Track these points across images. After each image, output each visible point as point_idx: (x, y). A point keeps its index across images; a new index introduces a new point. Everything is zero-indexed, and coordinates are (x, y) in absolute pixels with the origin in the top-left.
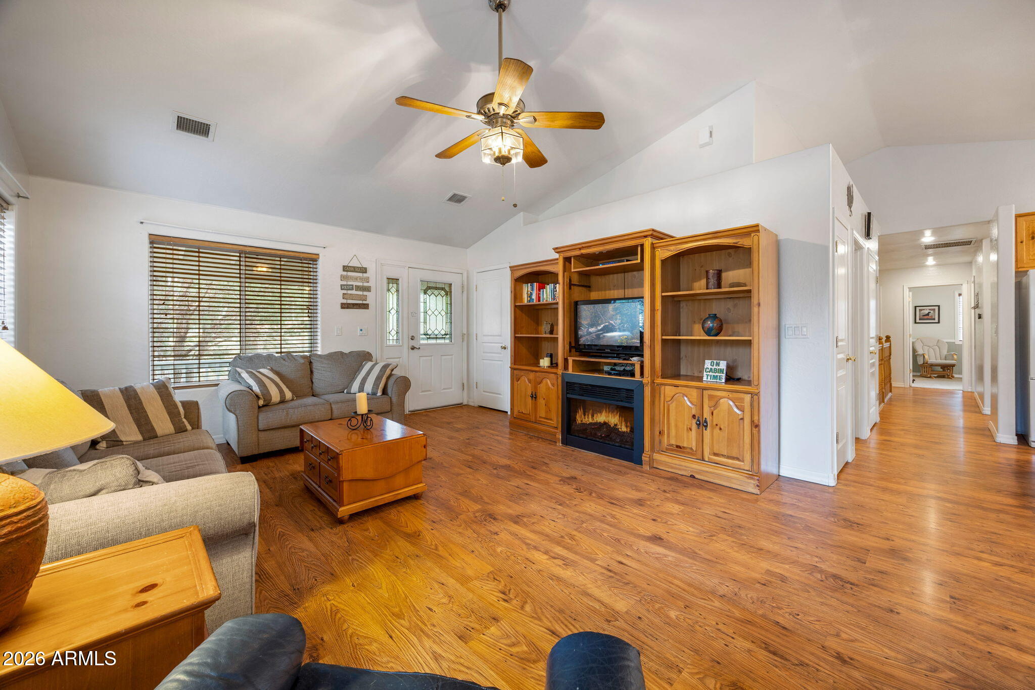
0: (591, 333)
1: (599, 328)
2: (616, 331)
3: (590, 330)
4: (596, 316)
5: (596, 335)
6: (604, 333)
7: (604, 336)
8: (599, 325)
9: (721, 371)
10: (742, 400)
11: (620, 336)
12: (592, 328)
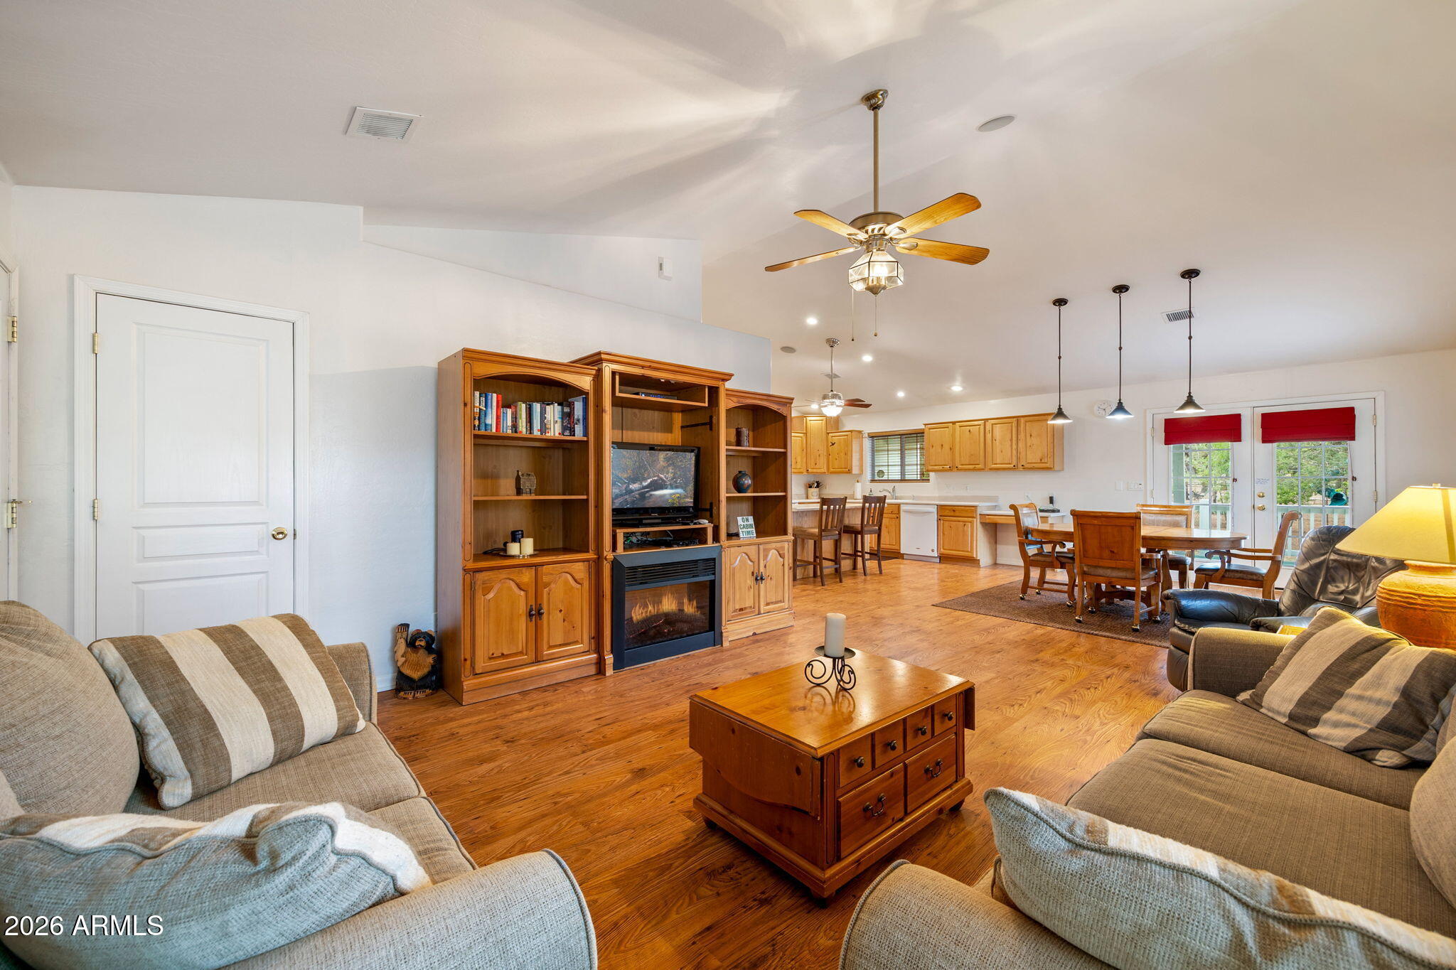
0: (632, 491)
1: (645, 484)
2: (666, 488)
3: (631, 486)
4: (640, 467)
5: (639, 494)
6: (652, 490)
7: (651, 495)
8: (645, 479)
9: (751, 525)
10: (783, 548)
11: (671, 494)
12: (635, 483)
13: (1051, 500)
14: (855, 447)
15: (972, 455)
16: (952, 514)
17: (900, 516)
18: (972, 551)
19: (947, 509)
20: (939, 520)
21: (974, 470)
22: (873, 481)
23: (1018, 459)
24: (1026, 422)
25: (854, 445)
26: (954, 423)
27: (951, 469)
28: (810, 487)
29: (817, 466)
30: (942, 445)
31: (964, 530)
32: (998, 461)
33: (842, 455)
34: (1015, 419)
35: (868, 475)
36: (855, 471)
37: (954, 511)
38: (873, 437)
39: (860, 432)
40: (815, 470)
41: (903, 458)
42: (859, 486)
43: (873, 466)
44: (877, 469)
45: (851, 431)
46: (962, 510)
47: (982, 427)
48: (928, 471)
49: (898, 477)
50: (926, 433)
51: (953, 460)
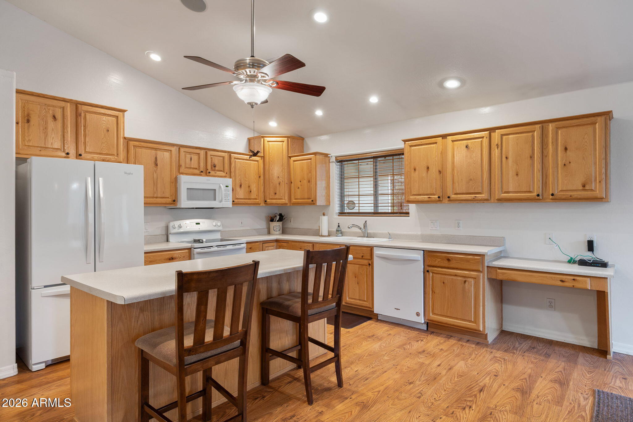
13: (590, 246)
14: (320, 172)
15: (471, 180)
16: (446, 264)
17: (373, 263)
18: (476, 321)
19: (437, 257)
20: (426, 272)
21: (474, 200)
22: (342, 213)
23: (545, 184)
24: (558, 128)
25: (318, 170)
26: (444, 136)
27: (440, 199)
28: (272, 220)
29: (277, 196)
30: (428, 168)
31: (464, 288)
32: (511, 189)
33: (305, 182)
34: (538, 126)
35: (336, 208)
36: (320, 201)
37: (449, 260)
38: (341, 161)
39: (326, 155)
40: (274, 201)
41: (376, 186)
42: (325, 219)
43: (342, 196)
44: (347, 199)
45: (315, 154)
46: (461, 259)
47: (486, 141)
48: (409, 202)
49: (371, 210)
50: (406, 152)
51: (443, 187)
